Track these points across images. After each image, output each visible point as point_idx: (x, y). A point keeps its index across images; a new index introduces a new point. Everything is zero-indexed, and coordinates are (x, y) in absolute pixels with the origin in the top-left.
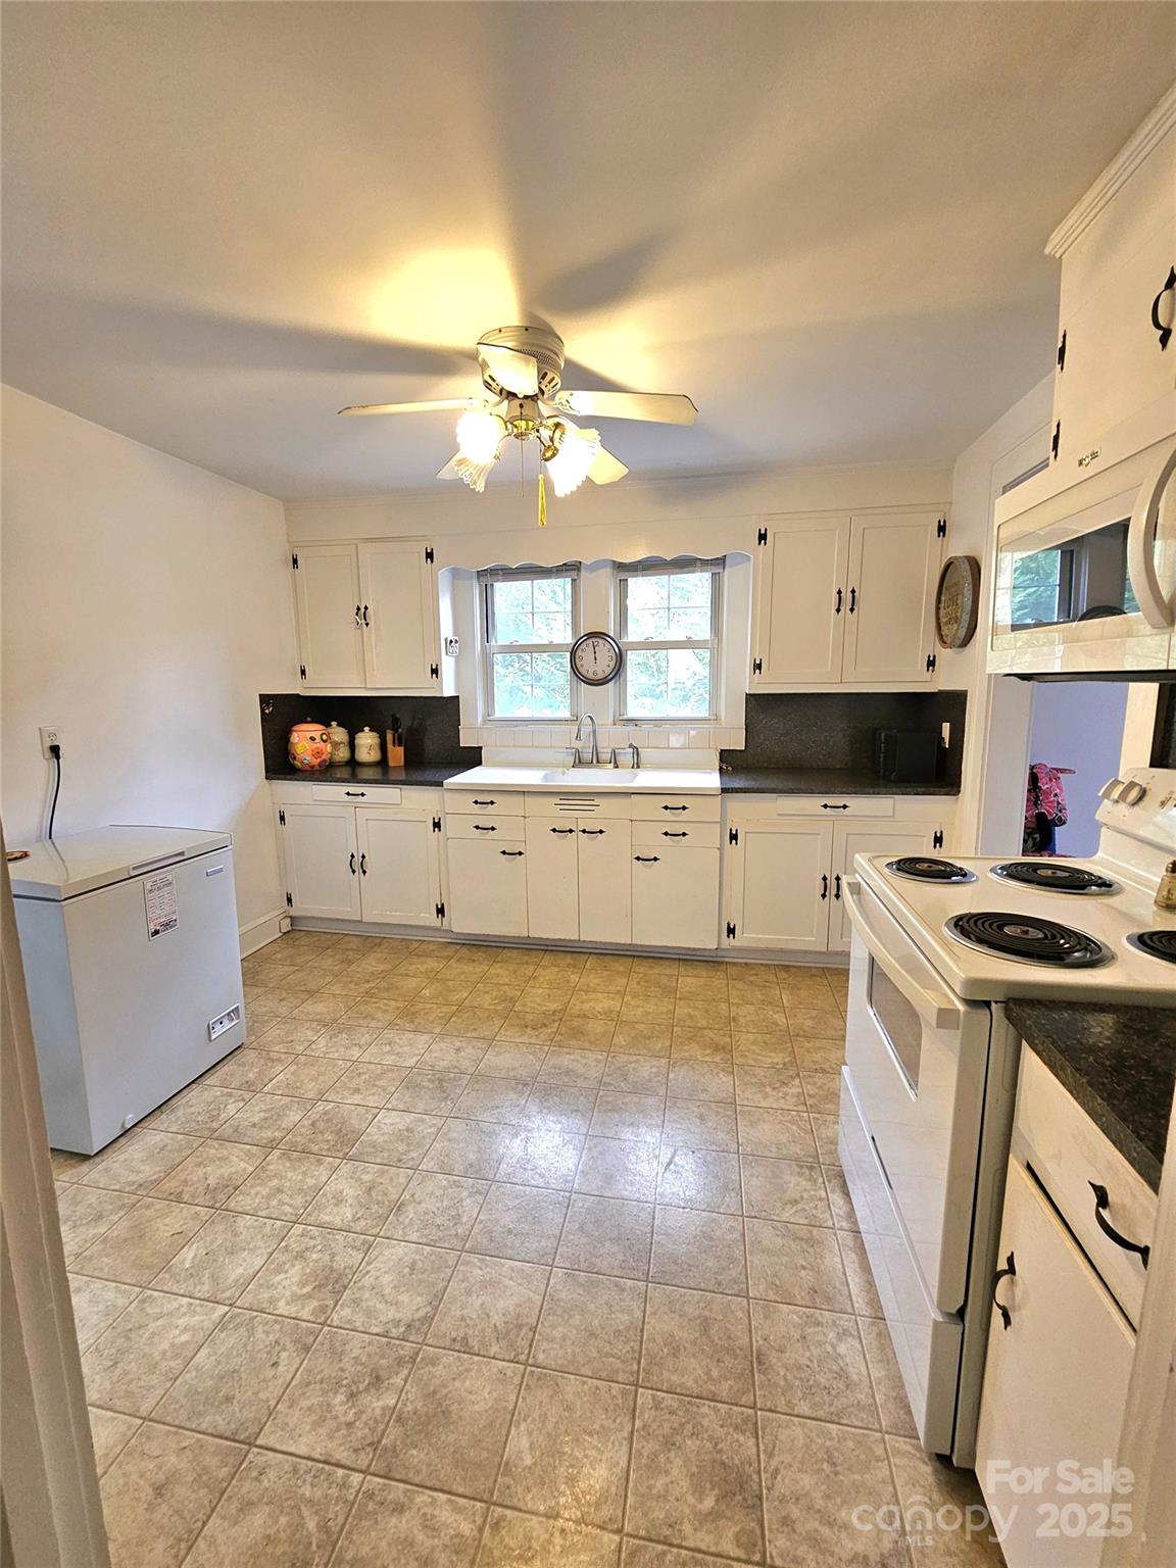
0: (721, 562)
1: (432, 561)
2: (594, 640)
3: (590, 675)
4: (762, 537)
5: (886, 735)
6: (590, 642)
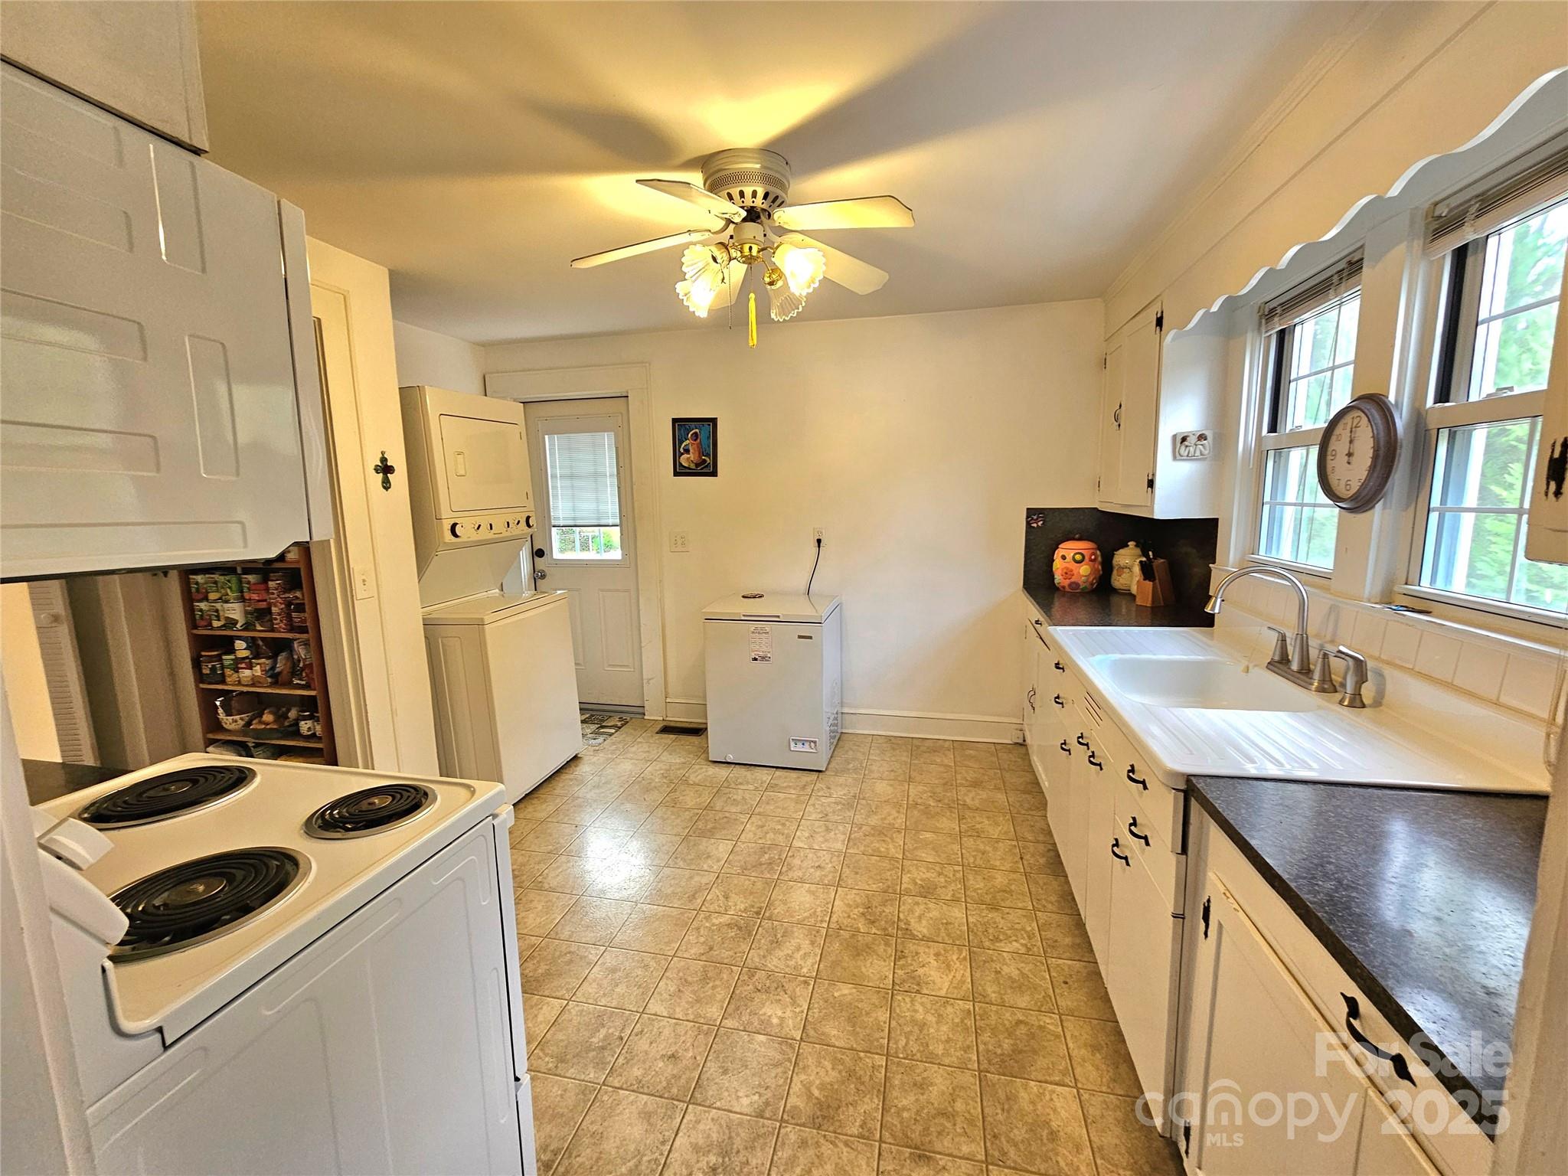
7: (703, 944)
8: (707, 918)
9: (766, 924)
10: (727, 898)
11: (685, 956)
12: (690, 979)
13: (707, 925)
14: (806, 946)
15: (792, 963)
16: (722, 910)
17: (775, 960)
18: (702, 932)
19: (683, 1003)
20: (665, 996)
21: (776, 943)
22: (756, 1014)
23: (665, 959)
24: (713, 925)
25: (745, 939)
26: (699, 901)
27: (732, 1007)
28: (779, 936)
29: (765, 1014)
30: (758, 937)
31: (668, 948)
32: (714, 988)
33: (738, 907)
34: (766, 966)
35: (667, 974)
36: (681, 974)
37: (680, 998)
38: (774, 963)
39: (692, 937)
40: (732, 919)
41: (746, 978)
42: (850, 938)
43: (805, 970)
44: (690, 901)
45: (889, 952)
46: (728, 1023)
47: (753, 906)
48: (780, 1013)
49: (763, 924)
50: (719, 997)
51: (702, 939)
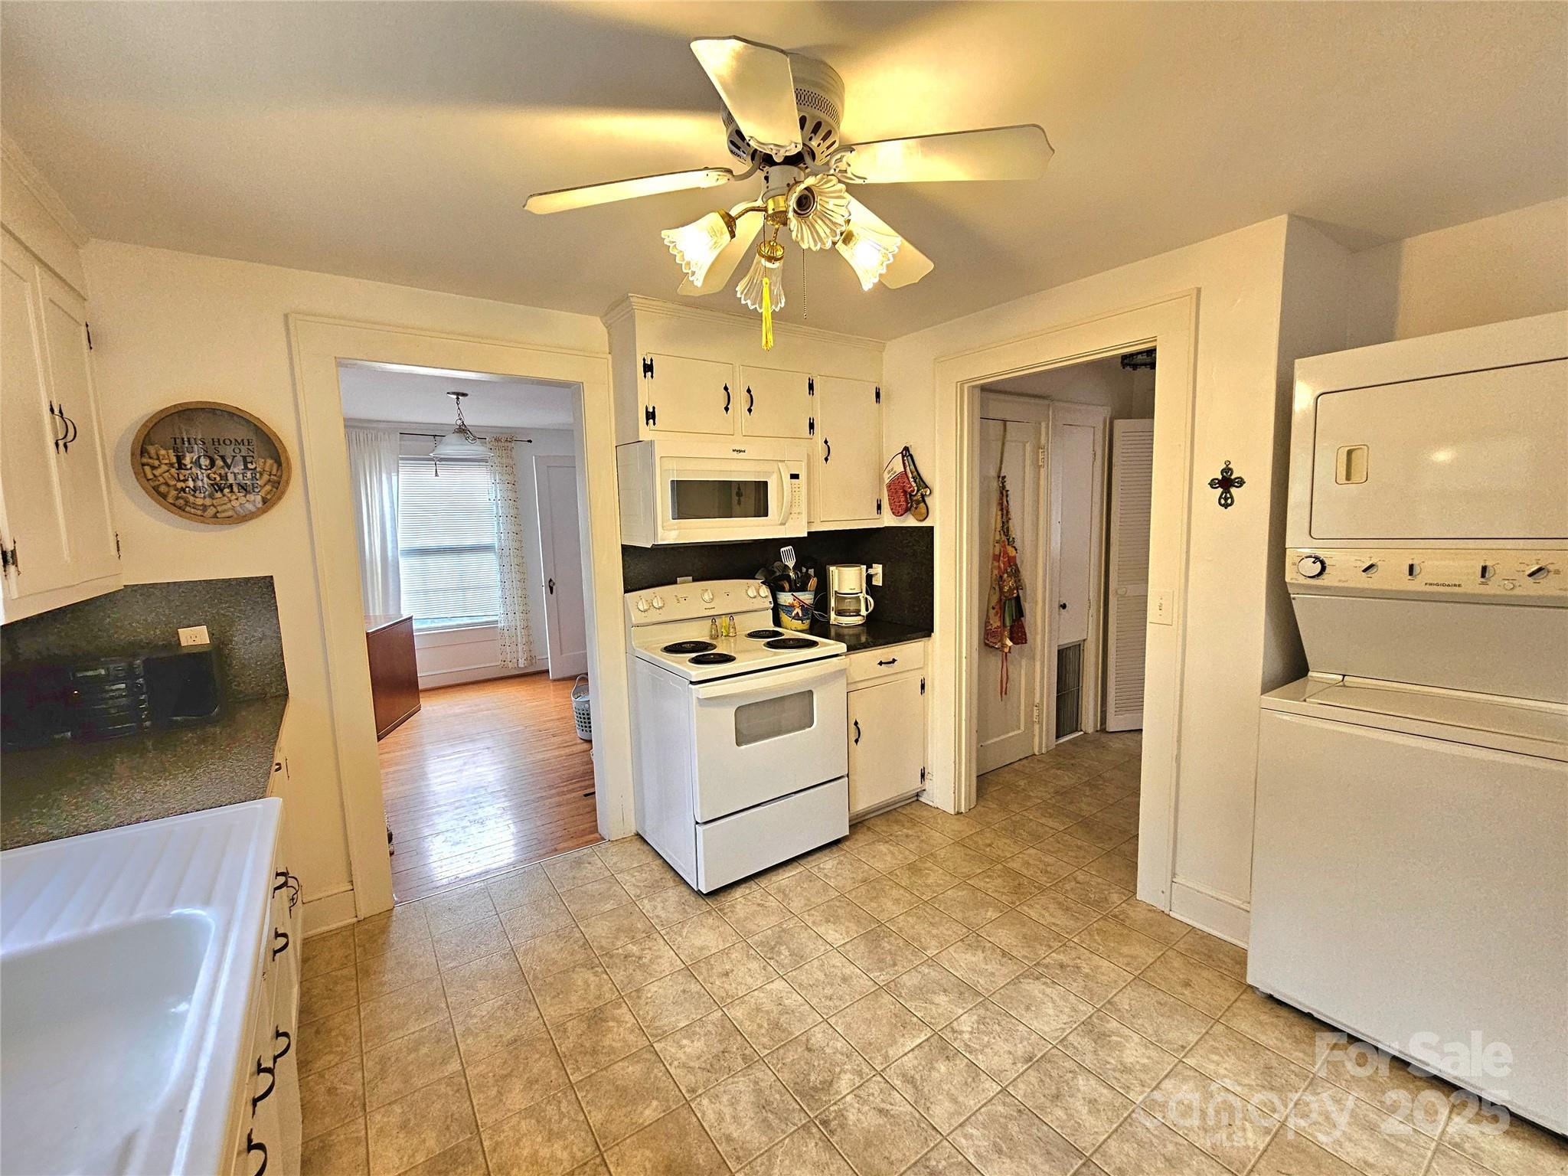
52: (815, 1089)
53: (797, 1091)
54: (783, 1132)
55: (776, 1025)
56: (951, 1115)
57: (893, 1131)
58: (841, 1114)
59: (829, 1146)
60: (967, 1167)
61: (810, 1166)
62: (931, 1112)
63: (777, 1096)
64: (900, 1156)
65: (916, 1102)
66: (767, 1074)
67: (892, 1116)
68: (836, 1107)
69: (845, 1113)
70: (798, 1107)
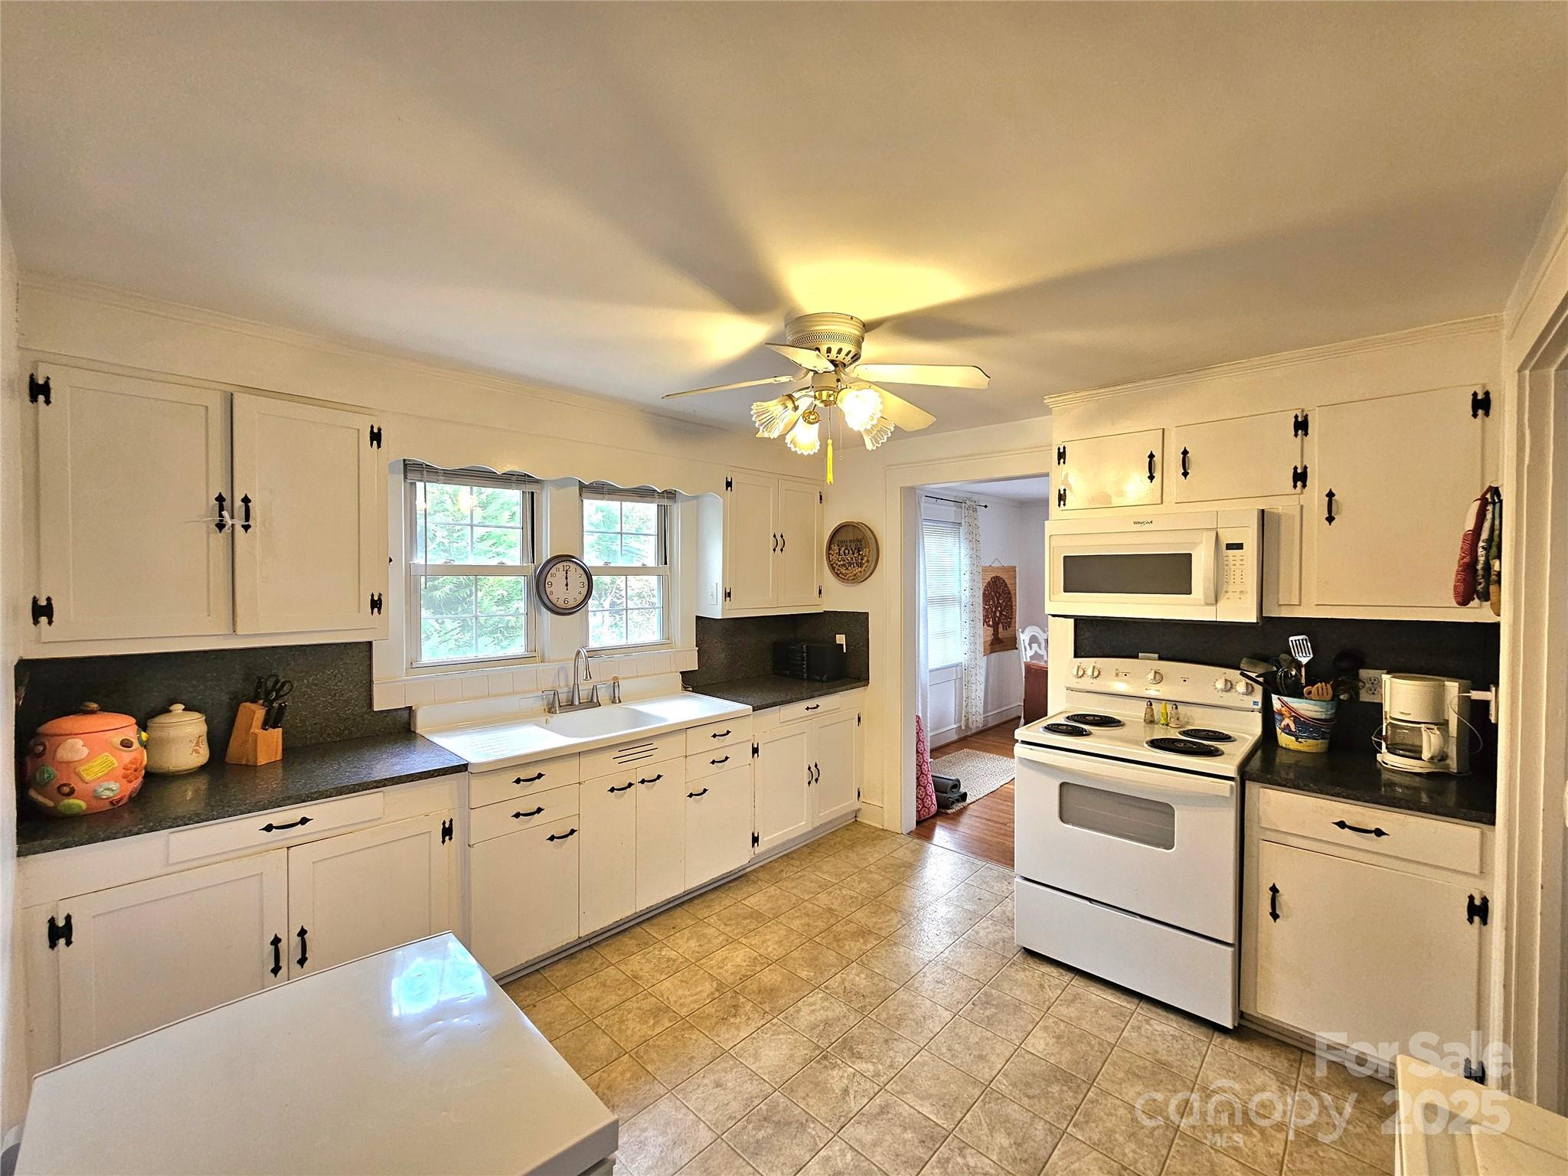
0: (671, 495)
1: (379, 446)
2: (565, 564)
3: (561, 603)
4: (729, 484)
5: (807, 647)
6: (560, 566)
7: (892, 1049)
8: (877, 1074)
9: (823, 1043)
10: (846, 1091)
11: (913, 1045)
12: (913, 1024)
13: (880, 1067)
14: (805, 1011)
15: (826, 1004)
16: (858, 1078)
17: (837, 1011)
18: (889, 1060)
19: (924, 1008)
20: (937, 1019)
21: (827, 1023)
22: (874, 984)
23: (931, 1049)
24: (874, 1064)
25: (852, 1037)
26: (878, 1101)
27: (888, 994)
28: (821, 1028)
29: (867, 982)
30: (840, 1035)
31: (925, 1058)
32: (896, 1010)
33: (840, 1073)
34: (848, 1010)
35: (932, 1035)
36: (919, 1030)
37: (925, 1013)
38: (839, 1009)
39: (900, 1060)
40: (853, 1063)
41: (868, 1007)
42: (765, 1003)
43: (820, 996)
44: (887, 1105)
45: (750, 982)
46: (895, 986)
47: (826, 1067)
48: (857, 978)
49: (827, 1045)
50: (896, 1003)
51: (891, 1053)
52: (851, 1049)
53: (845, 1040)
54: (811, 1036)
55: (901, 1019)
56: (859, 1141)
57: (831, 1099)
58: (834, 1066)
59: (807, 1062)
60: (814, 1149)
61: (789, 1053)
62: (856, 1125)
63: (837, 1029)
64: (811, 1103)
65: (863, 1114)
66: (853, 1021)
67: (844, 1098)
68: (840, 1062)
69: (837, 1067)
70: (833, 1041)
